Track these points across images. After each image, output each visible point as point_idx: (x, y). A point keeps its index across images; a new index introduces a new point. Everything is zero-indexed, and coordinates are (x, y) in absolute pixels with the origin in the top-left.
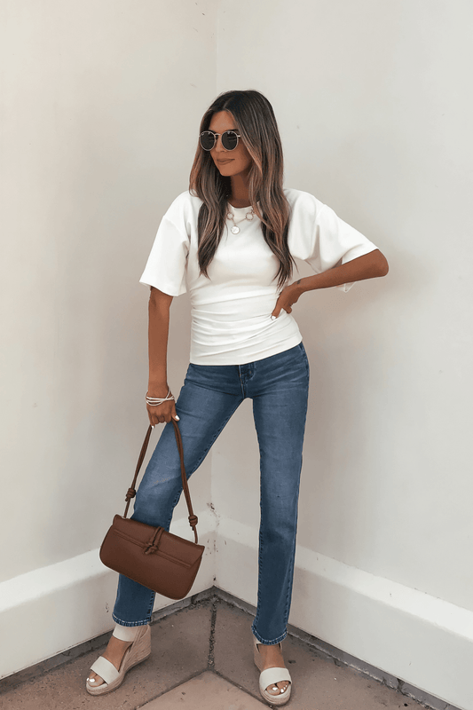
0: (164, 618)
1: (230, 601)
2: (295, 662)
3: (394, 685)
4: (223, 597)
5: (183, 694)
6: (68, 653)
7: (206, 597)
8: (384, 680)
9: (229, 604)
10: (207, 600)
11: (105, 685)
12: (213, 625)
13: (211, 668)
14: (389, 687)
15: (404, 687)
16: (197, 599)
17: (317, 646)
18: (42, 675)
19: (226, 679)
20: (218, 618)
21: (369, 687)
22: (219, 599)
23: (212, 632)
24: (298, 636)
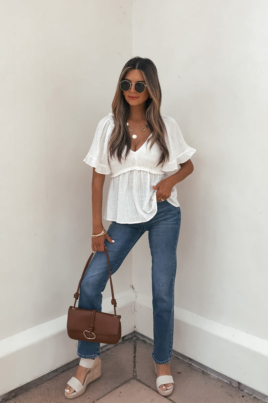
0: (108, 349)
1: (143, 339)
2: (181, 373)
3: (236, 385)
4: (139, 337)
5: (121, 392)
6: (56, 371)
7: (130, 337)
8: (230, 382)
9: (143, 341)
10: (131, 338)
11: (75, 393)
12: (135, 353)
13: (135, 378)
14: (233, 386)
15: (241, 386)
16: (126, 338)
17: (193, 364)
18: (42, 384)
19: (143, 383)
20: (138, 348)
21: (222, 386)
22: (138, 338)
23: (135, 357)
24: (182, 358)
